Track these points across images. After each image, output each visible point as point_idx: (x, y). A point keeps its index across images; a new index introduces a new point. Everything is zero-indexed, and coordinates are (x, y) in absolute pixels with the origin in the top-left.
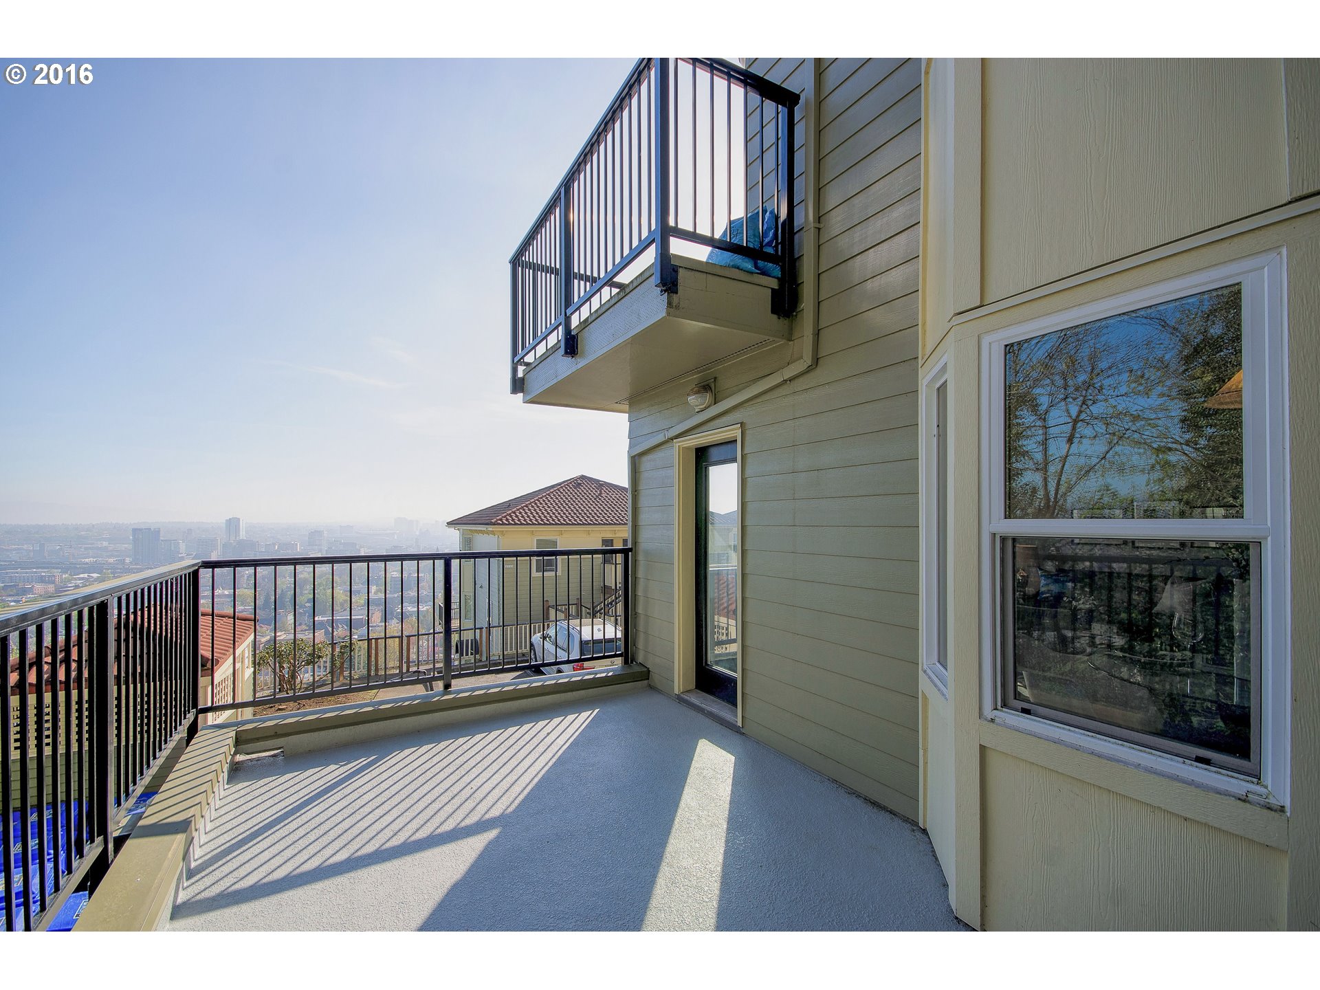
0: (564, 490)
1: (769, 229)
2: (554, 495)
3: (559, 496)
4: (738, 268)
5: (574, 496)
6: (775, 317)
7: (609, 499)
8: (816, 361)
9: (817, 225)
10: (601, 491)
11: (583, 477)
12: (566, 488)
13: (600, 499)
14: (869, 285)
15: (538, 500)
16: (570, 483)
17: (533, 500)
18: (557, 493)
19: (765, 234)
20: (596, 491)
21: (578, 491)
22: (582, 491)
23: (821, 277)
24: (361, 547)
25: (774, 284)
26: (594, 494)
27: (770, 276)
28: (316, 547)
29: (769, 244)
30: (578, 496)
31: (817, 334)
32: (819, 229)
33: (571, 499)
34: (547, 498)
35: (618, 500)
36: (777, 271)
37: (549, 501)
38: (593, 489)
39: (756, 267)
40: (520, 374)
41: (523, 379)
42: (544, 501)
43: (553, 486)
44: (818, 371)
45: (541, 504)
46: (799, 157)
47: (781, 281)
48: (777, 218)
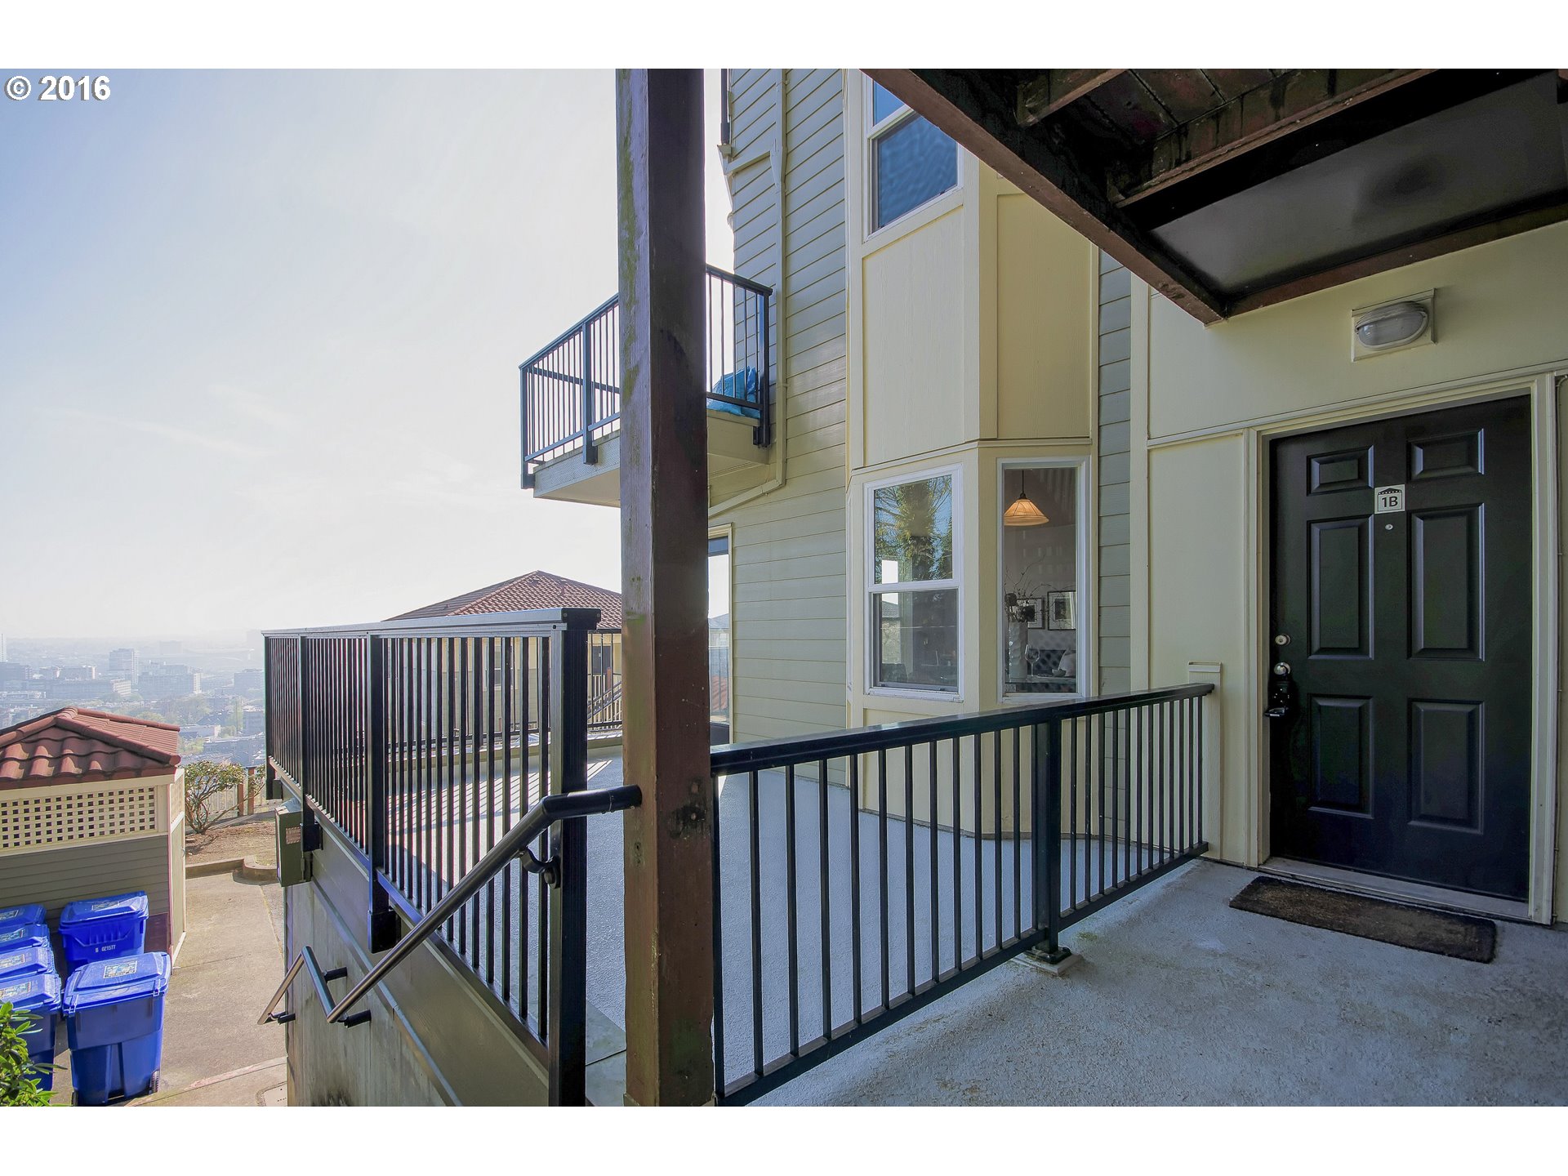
0: (517, 589)
1: (751, 382)
2: (506, 595)
3: (512, 595)
4: (729, 412)
5: (530, 596)
6: (756, 447)
7: (574, 600)
8: (785, 482)
9: (785, 385)
10: (563, 590)
11: (540, 573)
12: (519, 586)
13: (562, 600)
14: (818, 432)
15: (485, 600)
16: (525, 580)
17: (480, 600)
18: (508, 592)
19: (748, 386)
20: (557, 590)
21: (535, 590)
22: (540, 590)
23: (788, 423)
24: (195, 671)
25: (756, 423)
26: (555, 593)
27: (752, 417)
28: (123, 673)
29: (751, 393)
30: (536, 596)
31: (785, 462)
32: (787, 388)
33: (527, 599)
34: (496, 598)
35: (585, 600)
36: (757, 414)
37: (500, 601)
38: (553, 587)
39: (742, 412)
40: (531, 471)
41: (533, 477)
42: (493, 601)
43: (501, 585)
44: (787, 489)
45: (490, 604)
46: (772, 331)
47: (761, 420)
48: (757, 375)
